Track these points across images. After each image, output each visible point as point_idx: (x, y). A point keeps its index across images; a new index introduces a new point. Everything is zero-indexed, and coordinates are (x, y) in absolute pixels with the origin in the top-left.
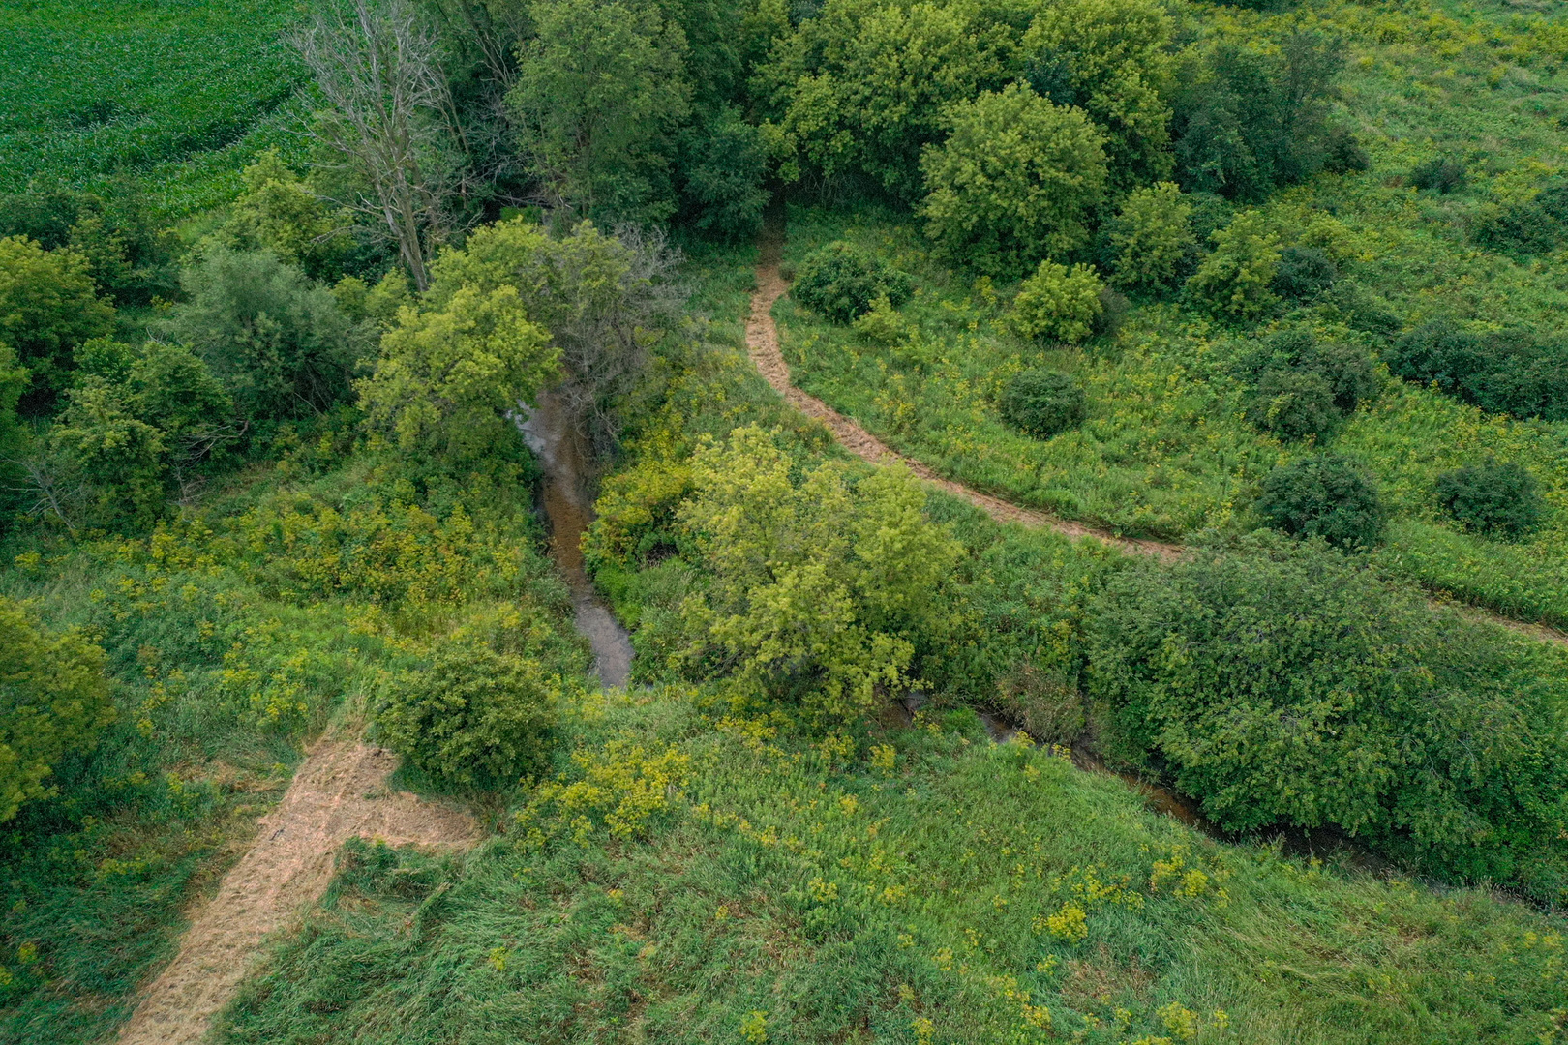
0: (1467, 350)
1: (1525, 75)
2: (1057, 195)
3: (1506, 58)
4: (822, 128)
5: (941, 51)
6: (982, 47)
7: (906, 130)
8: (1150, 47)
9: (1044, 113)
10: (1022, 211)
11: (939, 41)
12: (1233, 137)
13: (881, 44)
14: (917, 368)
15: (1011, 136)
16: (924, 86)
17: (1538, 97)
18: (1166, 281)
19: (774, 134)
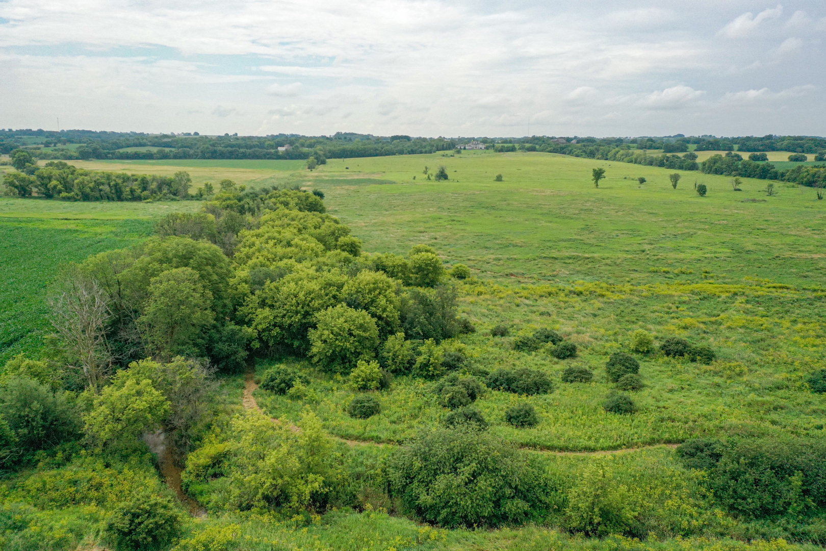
0: (509, 376)
1: (527, 302)
2: (361, 340)
3: (521, 297)
4: (267, 327)
5: (311, 296)
6: (327, 295)
7: (301, 325)
8: (388, 291)
9: (352, 312)
10: (348, 346)
11: (310, 293)
12: (422, 319)
13: (289, 295)
14: (314, 402)
15: (342, 320)
16: (306, 308)
17: (533, 308)
18: (407, 369)
19: (249, 331)
